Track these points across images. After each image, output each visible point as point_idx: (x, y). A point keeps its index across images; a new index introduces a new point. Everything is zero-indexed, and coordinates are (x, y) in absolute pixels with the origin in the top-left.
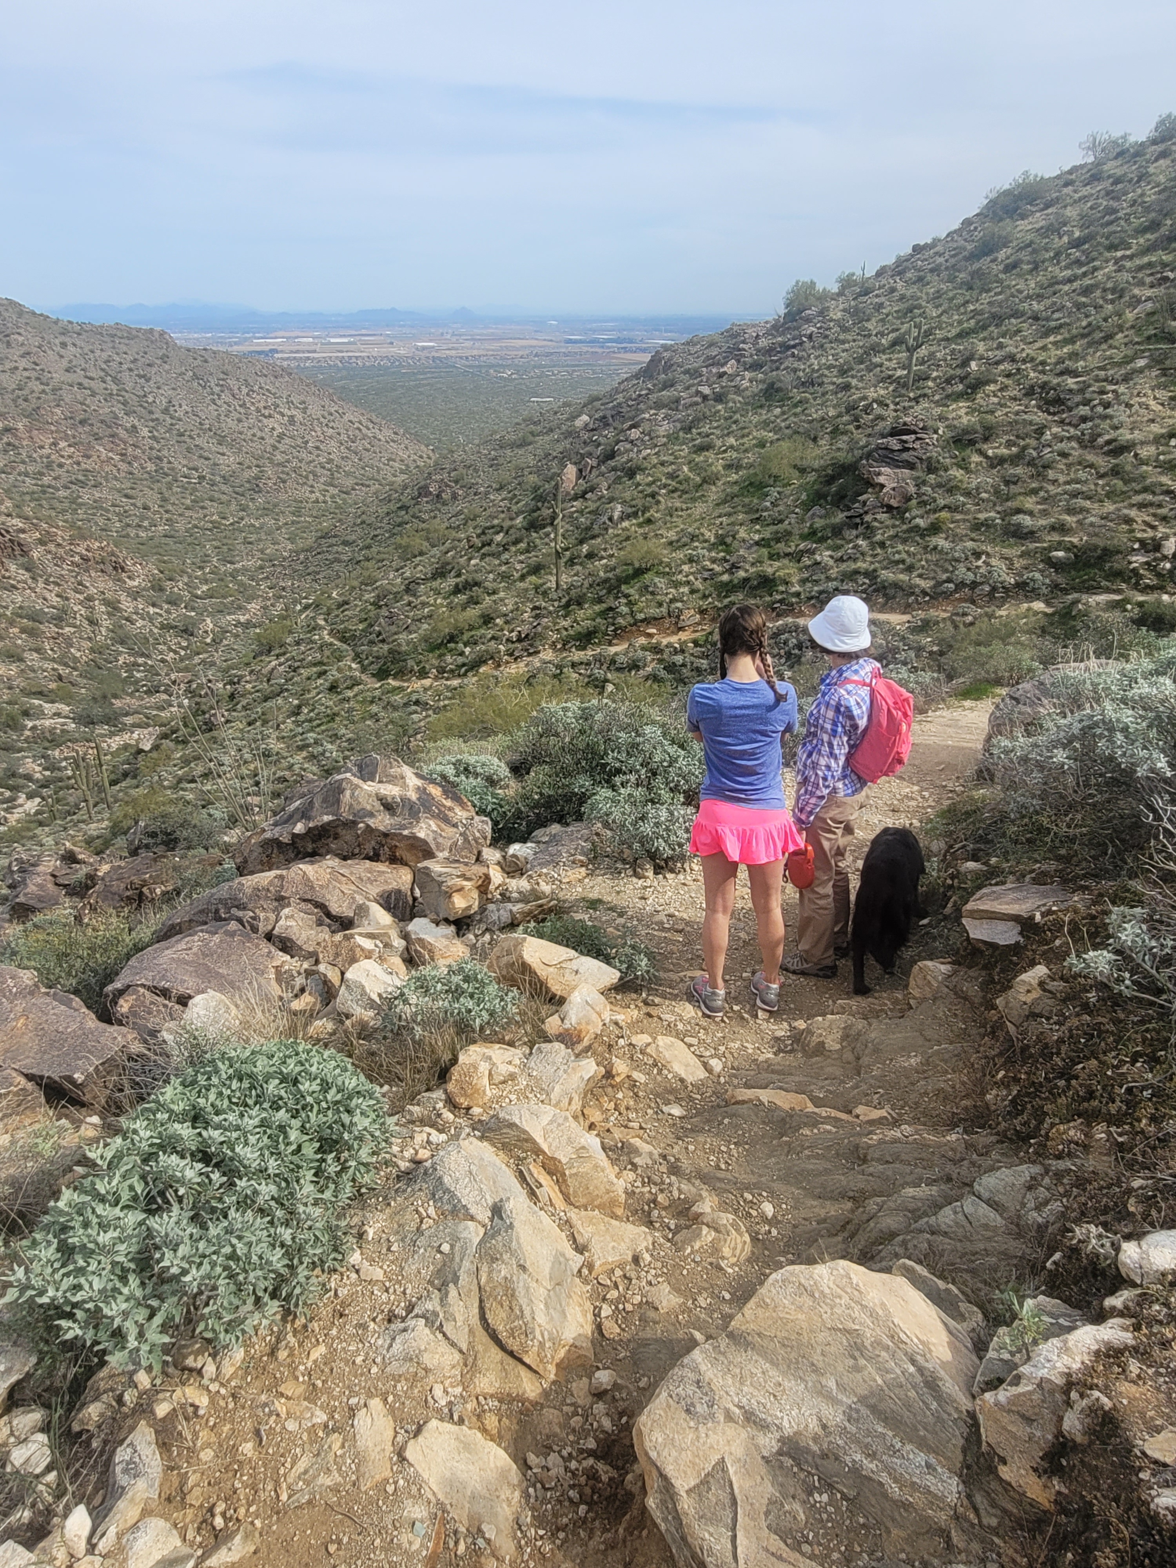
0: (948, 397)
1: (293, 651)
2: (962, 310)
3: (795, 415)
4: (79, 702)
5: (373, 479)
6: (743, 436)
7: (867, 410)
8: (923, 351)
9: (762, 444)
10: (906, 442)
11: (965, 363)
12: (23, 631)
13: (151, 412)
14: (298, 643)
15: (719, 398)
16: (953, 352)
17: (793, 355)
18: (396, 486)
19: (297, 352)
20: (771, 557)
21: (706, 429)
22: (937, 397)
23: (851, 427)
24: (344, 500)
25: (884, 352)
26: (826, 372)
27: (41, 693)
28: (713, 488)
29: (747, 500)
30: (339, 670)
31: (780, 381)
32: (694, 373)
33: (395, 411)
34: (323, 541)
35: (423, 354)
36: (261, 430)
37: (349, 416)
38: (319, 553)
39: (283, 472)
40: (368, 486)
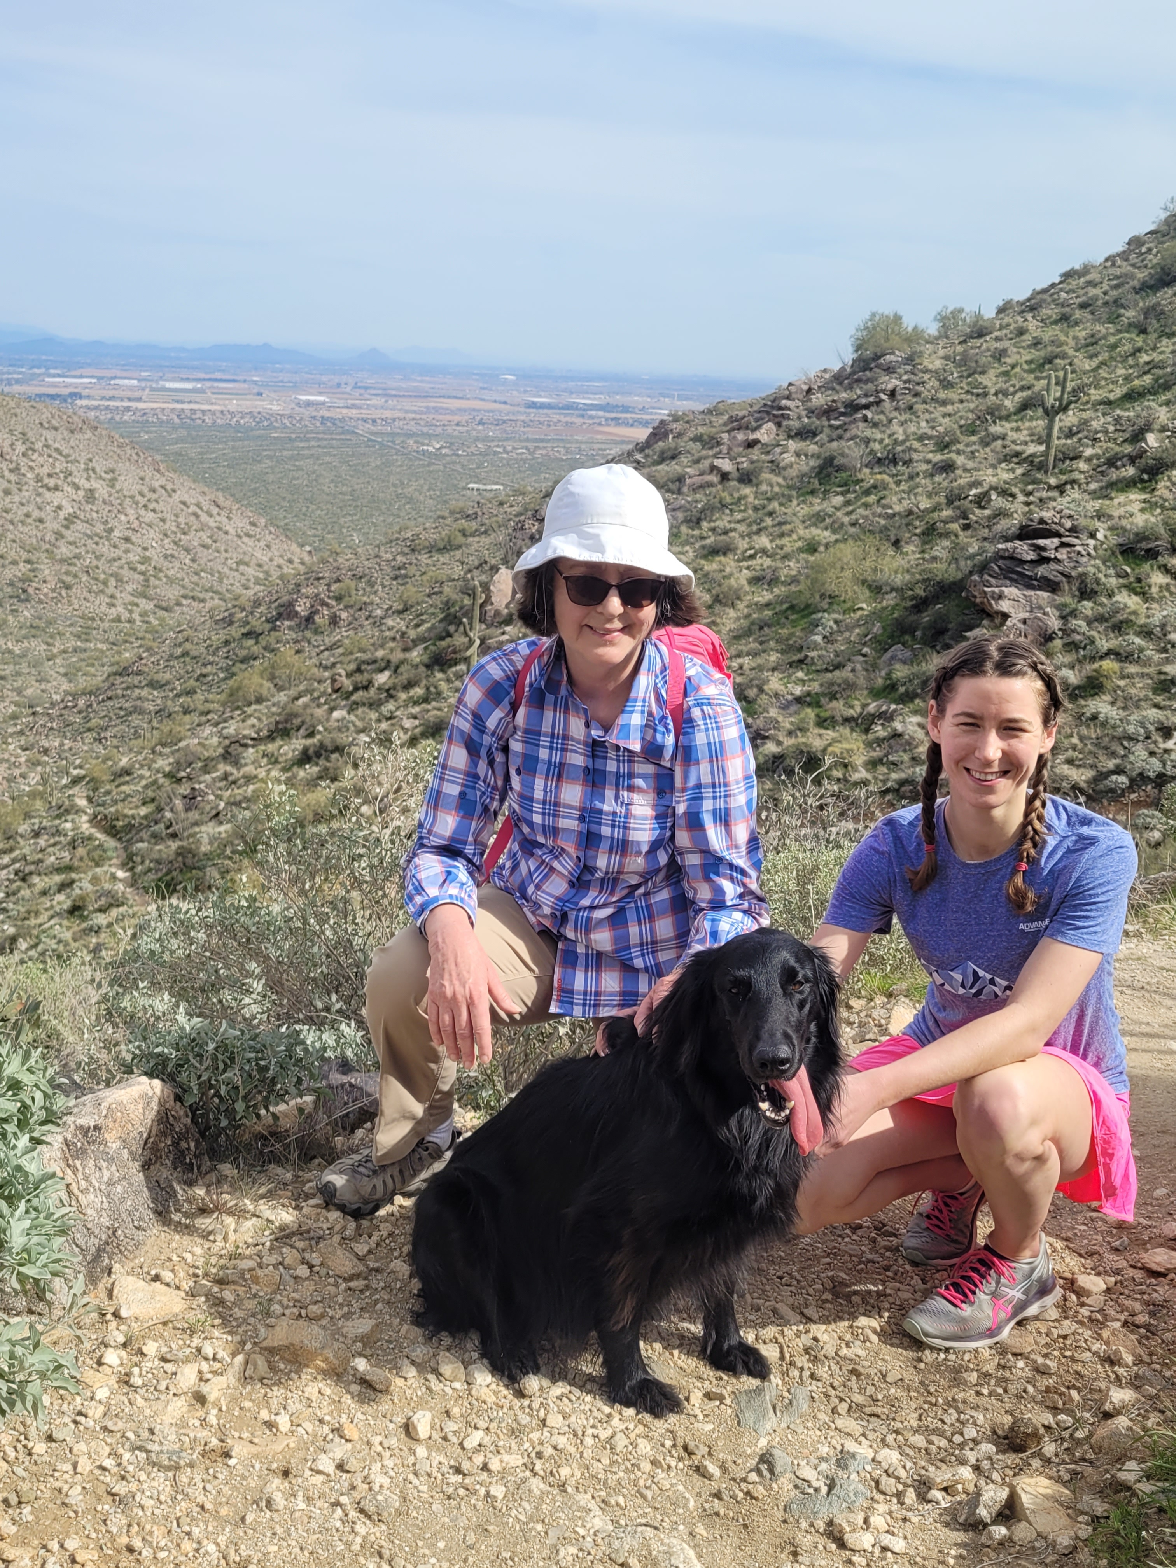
0: (1111, 485)
1: (26, 848)
2: (1131, 361)
3: (866, 505)
5: (211, 590)
6: (782, 535)
7: (981, 501)
8: (1070, 419)
9: (812, 548)
10: (1043, 549)
11: (1138, 436)
14: (37, 834)
15: (746, 478)
16: (1117, 420)
17: (865, 419)
18: (243, 601)
19: (112, 398)
20: (822, 723)
21: (723, 523)
22: (1093, 486)
23: (955, 527)
24: (162, 619)
25: (1007, 418)
26: (916, 445)
28: (732, 613)
29: (784, 632)
30: (95, 880)
31: (843, 455)
32: (710, 442)
33: (256, 492)
34: (119, 680)
35: (307, 413)
36: (40, 508)
37: (181, 495)
38: (110, 698)
39: (67, 573)
40: (203, 601)
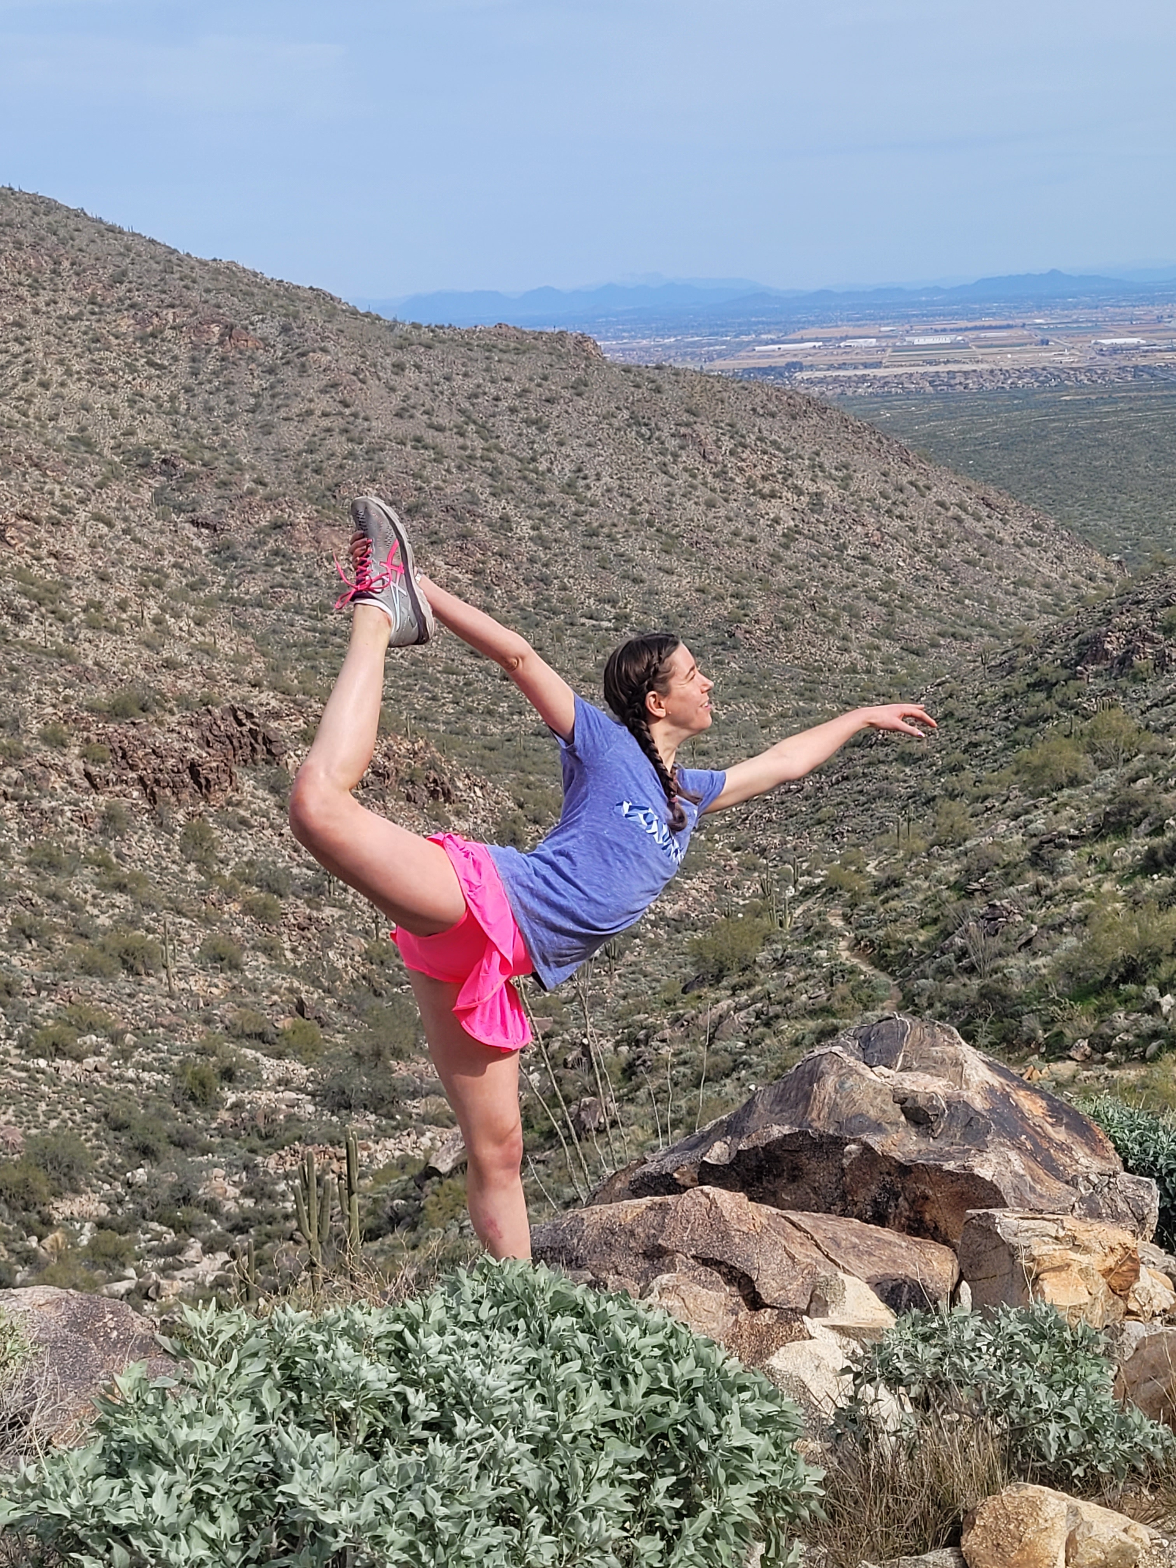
1: (769, 982)
4: (329, 1060)
5: (978, 623)
12: (248, 909)
13: (540, 490)
18: (1028, 637)
19: (842, 366)
24: (911, 667)
27: (261, 1036)
33: (1040, 482)
34: (858, 752)
35: (1111, 363)
36: (752, 523)
37: (939, 493)
38: (846, 779)
39: (787, 609)
40: (968, 639)
